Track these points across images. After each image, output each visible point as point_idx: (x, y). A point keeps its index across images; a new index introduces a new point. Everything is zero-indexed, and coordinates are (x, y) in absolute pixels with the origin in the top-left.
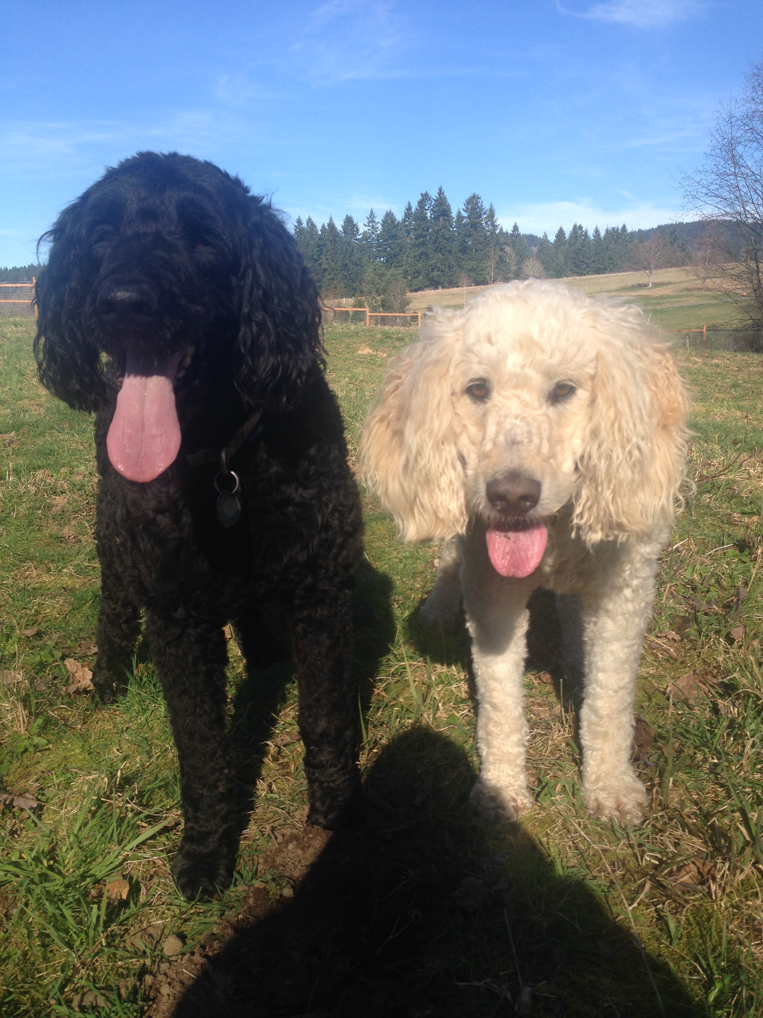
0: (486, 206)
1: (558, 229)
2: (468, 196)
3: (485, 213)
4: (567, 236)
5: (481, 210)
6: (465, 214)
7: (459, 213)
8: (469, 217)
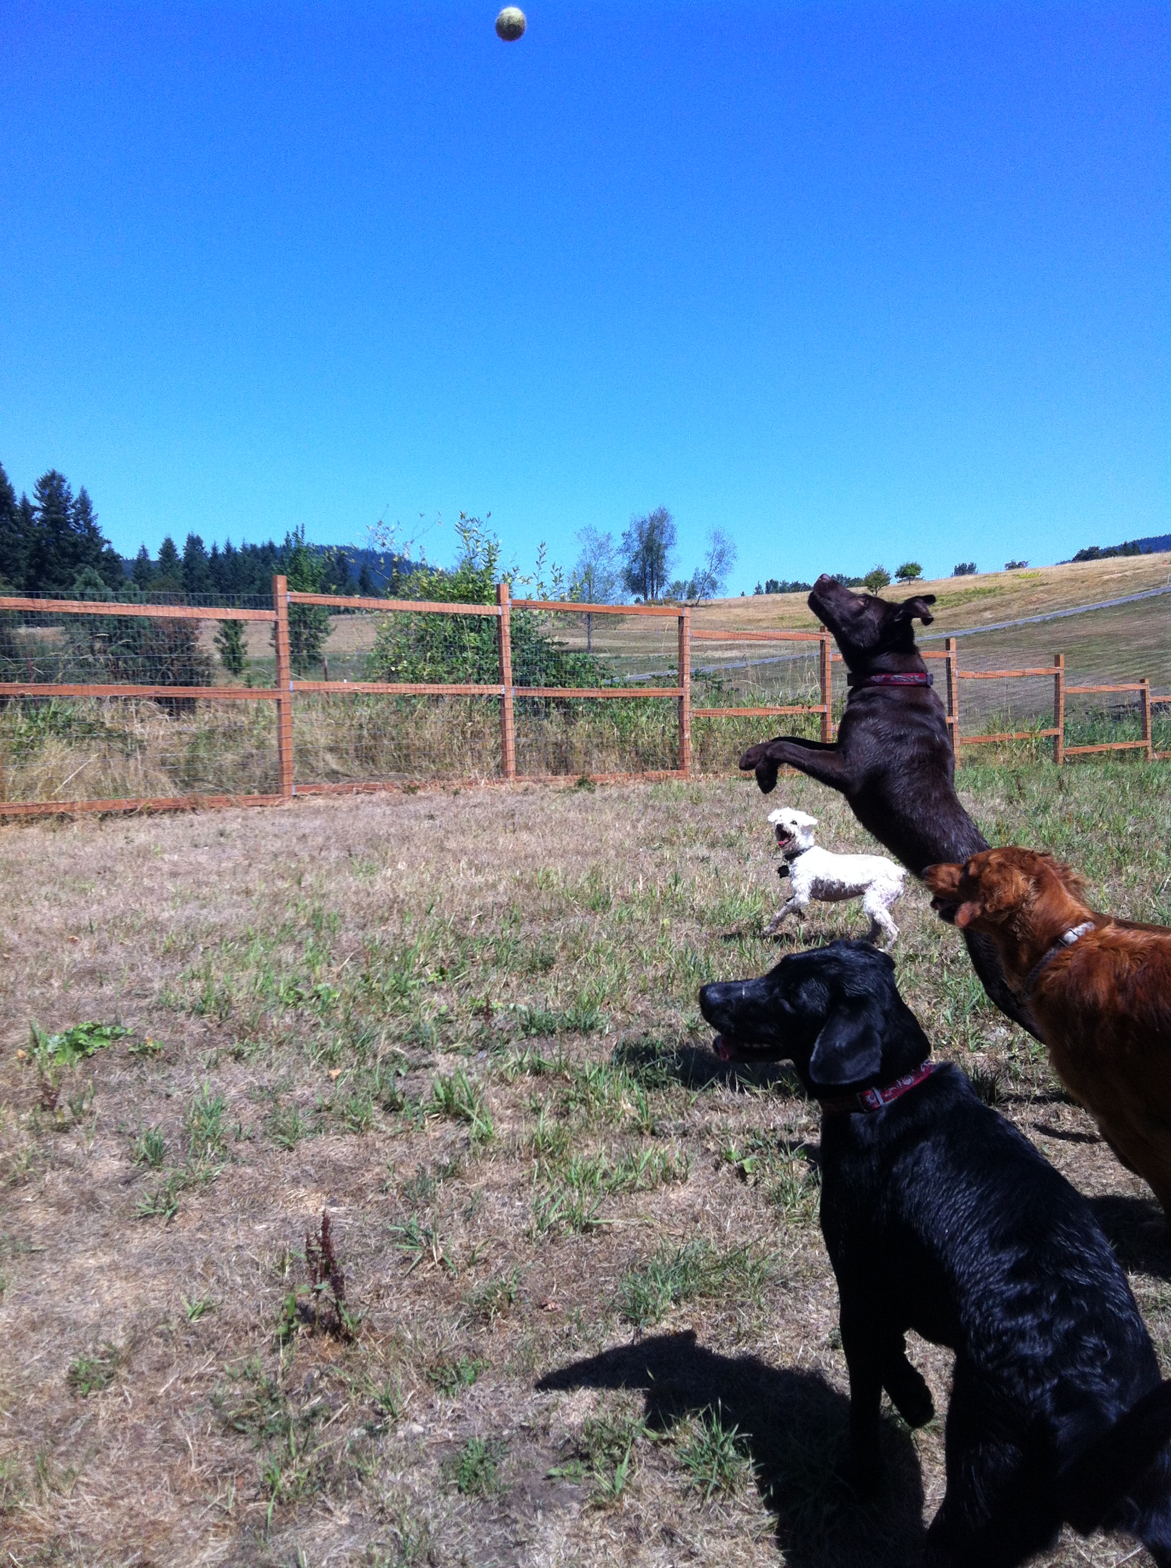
1: (163, 541)
2: (42, 473)
3: (73, 507)
4: (181, 553)
6: (35, 502)
7: (25, 501)
8: (43, 510)
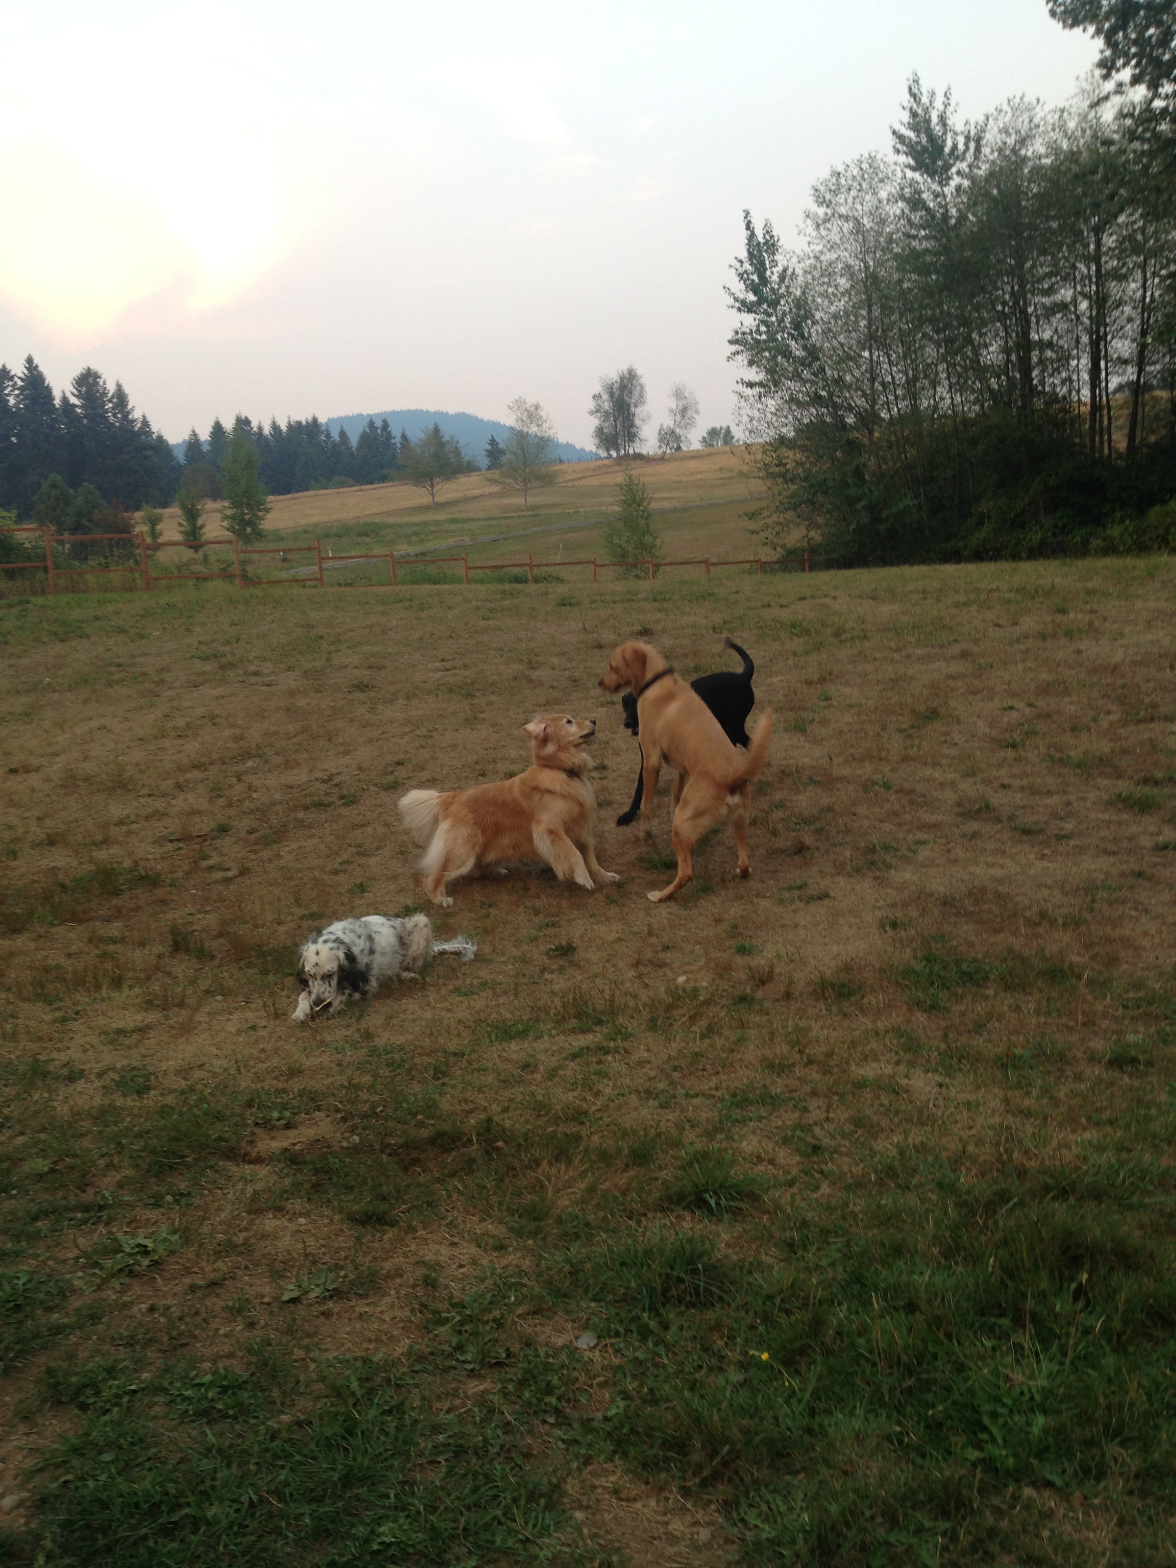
0: (111, 388)
2: (77, 371)
3: (110, 401)
5: (104, 394)
6: (74, 400)
7: (65, 399)
8: (82, 407)
